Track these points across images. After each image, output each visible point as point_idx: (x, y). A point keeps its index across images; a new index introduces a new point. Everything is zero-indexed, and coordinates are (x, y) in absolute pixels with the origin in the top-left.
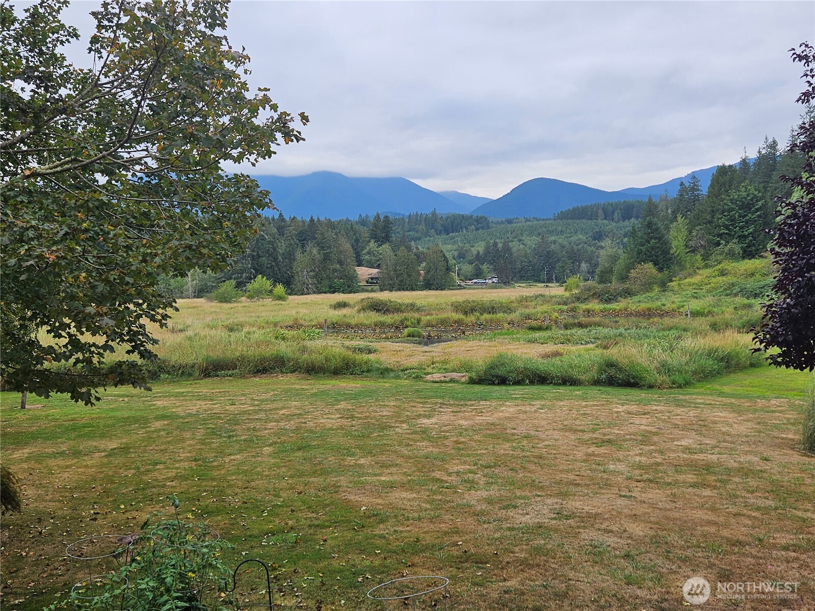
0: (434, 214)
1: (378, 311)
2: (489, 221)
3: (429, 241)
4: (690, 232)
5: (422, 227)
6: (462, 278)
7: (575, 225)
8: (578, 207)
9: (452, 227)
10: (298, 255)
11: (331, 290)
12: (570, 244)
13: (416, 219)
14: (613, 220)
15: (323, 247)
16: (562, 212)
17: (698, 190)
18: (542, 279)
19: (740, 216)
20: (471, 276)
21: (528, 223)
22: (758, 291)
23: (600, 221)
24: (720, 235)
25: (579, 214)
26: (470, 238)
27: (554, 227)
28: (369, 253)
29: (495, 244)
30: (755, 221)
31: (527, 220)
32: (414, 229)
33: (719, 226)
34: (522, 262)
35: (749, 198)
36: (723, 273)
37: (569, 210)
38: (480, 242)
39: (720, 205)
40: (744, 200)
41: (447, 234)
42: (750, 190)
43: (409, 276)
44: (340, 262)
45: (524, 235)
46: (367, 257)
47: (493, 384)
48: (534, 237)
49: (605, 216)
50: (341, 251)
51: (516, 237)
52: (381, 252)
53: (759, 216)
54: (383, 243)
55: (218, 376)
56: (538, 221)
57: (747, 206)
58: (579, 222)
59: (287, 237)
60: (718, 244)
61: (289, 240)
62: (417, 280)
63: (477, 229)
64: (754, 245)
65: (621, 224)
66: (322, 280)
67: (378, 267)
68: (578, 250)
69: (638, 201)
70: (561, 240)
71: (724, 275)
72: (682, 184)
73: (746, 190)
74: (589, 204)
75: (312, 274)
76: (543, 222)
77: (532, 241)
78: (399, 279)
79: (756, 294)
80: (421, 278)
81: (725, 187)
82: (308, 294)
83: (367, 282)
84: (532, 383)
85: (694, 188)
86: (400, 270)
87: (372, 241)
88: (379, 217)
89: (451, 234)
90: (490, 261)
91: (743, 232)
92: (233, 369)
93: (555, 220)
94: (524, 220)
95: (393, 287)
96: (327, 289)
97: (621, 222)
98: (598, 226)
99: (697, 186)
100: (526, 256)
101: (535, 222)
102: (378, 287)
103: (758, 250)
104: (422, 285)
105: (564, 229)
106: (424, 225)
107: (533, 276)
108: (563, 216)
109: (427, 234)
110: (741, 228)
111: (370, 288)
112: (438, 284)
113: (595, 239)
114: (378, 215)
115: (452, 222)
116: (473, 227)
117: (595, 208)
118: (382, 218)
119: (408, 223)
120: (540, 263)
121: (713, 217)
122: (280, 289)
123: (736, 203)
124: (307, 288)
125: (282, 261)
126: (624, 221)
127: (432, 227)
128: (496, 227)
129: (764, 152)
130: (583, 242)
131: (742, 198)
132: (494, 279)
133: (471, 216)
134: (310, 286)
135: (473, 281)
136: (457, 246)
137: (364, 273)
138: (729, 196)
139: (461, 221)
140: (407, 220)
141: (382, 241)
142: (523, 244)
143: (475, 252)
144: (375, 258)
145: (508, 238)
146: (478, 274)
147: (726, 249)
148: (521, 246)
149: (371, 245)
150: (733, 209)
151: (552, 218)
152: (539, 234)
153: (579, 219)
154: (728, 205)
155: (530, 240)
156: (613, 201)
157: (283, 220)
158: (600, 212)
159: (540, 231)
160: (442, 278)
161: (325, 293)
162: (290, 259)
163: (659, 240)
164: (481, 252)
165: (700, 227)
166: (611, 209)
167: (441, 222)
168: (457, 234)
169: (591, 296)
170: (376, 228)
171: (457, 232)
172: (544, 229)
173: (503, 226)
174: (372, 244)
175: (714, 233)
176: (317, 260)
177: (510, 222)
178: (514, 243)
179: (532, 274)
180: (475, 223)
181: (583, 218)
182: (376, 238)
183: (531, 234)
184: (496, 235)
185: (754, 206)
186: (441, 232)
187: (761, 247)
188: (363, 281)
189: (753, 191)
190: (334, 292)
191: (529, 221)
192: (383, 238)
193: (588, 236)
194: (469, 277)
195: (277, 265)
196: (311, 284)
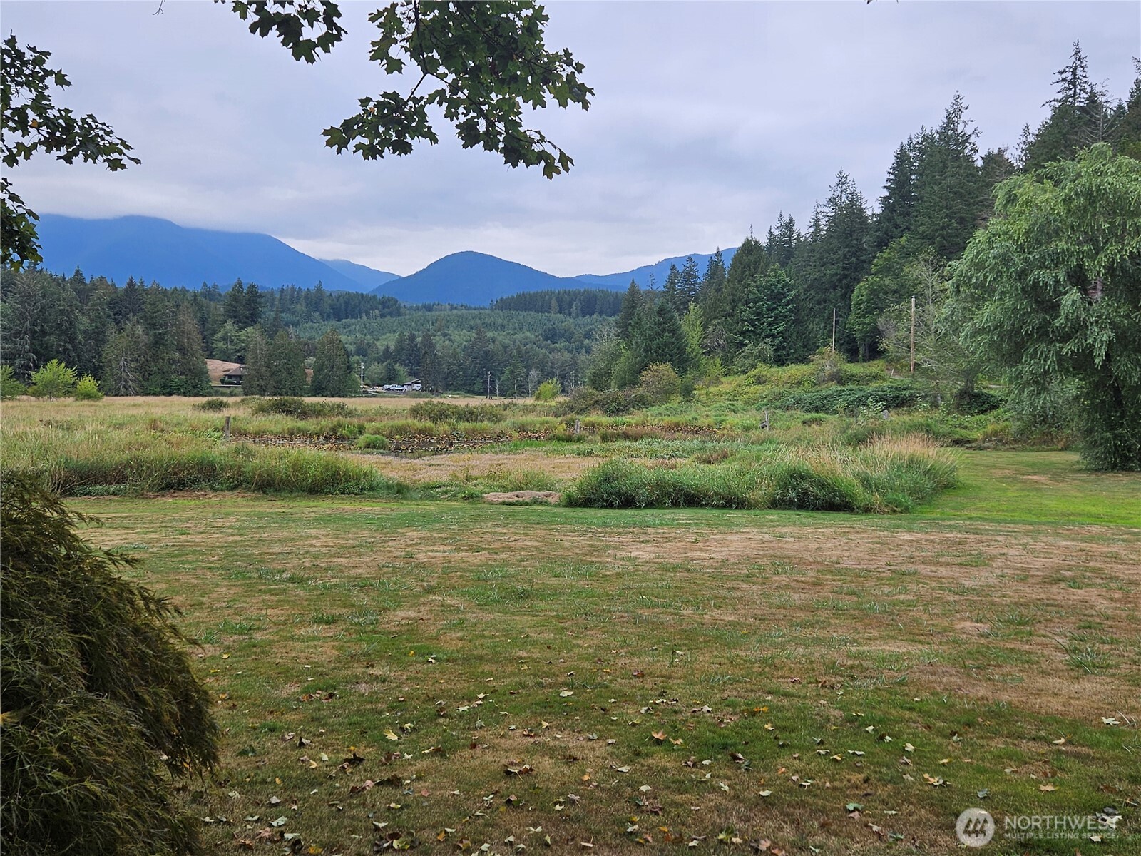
0: (319, 289)
1: (289, 413)
2: (400, 305)
3: (312, 328)
4: (705, 328)
5: (301, 307)
6: (368, 382)
7: (521, 318)
8: (523, 294)
9: (346, 310)
10: (112, 335)
11: (165, 391)
12: (514, 342)
13: (292, 295)
14: (570, 314)
15: (154, 324)
16: (502, 299)
17: (695, 277)
18: (476, 389)
19: (768, 310)
20: (381, 379)
21: (455, 312)
22: (819, 404)
23: (552, 315)
24: (743, 333)
25: (525, 304)
26: (373, 328)
27: (492, 319)
28: (223, 339)
29: (412, 338)
30: (786, 317)
31: (452, 308)
32: (289, 309)
33: (742, 320)
34: (450, 364)
35: (779, 285)
36: (759, 381)
37: (512, 298)
38: (388, 335)
39: (743, 292)
40: (773, 287)
41: (338, 321)
42: (780, 275)
43: (291, 374)
44: (181, 349)
45: (451, 328)
46: (221, 344)
47: (611, 506)
48: (464, 331)
49: (560, 309)
50: (183, 332)
51: (439, 330)
52: (243, 338)
53: (791, 311)
54: (246, 325)
55: (89, 494)
56: (468, 310)
57: (776, 297)
58: (525, 314)
59: (94, 305)
60: (741, 345)
61: (98, 310)
62: (303, 382)
63: (383, 316)
64: (784, 348)
65: (581, 320)
66: (150, 374)
67: (240, 360)
68: (526, 353)
69: (602, 291)
70: (501, 337)
71: (760, 383)
72: (673, 268)
73: (774, 275)
74: (540, 291)
75: (134, 365)
76: (476, 312)
77: (462, 337)
78: (276, 378)
79: (817, 407)
80: (309, 380)
81: (750, 270)
82: (127, 395)
83: (222, 381)
84: (676, 505)
85: (690, 274)
86: (276, 366)
87: (230, 321)
88: (240, 286)
89: (344, 320)
90: (404, 361)
91: (771, 330)
92: (118, 483)
93: (492, 309)
94: (448, 307)
95: (264, 391)
96: (158, 390)
97: (580, 318)
98: (550, 321)
99: (694, 271)
100: (455, 356)
101: (464, 312)
102: (240, 390)
103: (789, 355)
104: (309, 389)
105: (505, 323)
106: (304, 304)
107: (464, 384)
108: (504, 305)
109: (308, 318)
110: (770, 324)
111: (228, 391)
112: (333, 388)
113: (546, 339)
114: (240, 284)
115: (347, 303)
116: (377, 311)
117: (547, 297)
118: (245, 288)
119: (280, 300)
120: (475, 367)
121: (733, 308)
122: (88, 383)
123: (763, 292)
124: (124, 387)
125: (83, 342)
126: (584, 317)
127: (317, 309)
128: (410, 314)
129: (776, 232)
130: (531, 342)
131: (771, 285)
132: (416, 385)
133: (375, 297)
134: (130, 383)
135: (385, 387)
136: (353, 337)
137: (217, 368)
138: (755, 282)
139: (360, 303)
140: (278, 296)
141: (245, 322)
142: (450, 340)
143: (382, 348)
144: (233, 347)
145: (429, 330)
146: (391, 378)
147: (756, 351)
148: (447, 343)
149: (228, 327)
150: (760, 300)
151: (488, 306)
152: (472, 328)
153: (525, 310)
154: (754, 294)
155: (460, 335)
156: (571, 289)
157: (82, 281)
158: (554, 302)
159: (472, 323)
160: (340, 381)
161: (155, 394)
162: (97, 340)
163: (674, 334)
164: (392, 348)
165: (717, 321)
166: (568, 299)
167: (330, 302)
168: (354, 320)
169: (590, 405)
170: (237, 302)
171: (353, 317)
172: (478, 321)
173: (420, 313)
174: (230, 326)
175: (735, 329)
176: (142, 344)
177: (429, 309)
178: (437, 338)
179: (463, 382)
180: (380, 307)
181: (530, 310)
182: (235, 317)
183: (460, 326)
184: (410, 326)
185: (785, 297)
186: (328, 316)
187: (792, 351)
188: (215, 380)
189: (783, 277)
190: (170, 394)
191: (456, 308)
192: (247, 318)
193: (537, 334)
194: (377, 381)
195: (75, 348)
196: (132, 381)
